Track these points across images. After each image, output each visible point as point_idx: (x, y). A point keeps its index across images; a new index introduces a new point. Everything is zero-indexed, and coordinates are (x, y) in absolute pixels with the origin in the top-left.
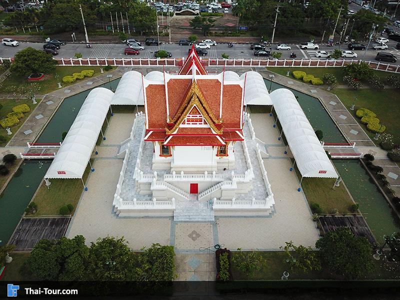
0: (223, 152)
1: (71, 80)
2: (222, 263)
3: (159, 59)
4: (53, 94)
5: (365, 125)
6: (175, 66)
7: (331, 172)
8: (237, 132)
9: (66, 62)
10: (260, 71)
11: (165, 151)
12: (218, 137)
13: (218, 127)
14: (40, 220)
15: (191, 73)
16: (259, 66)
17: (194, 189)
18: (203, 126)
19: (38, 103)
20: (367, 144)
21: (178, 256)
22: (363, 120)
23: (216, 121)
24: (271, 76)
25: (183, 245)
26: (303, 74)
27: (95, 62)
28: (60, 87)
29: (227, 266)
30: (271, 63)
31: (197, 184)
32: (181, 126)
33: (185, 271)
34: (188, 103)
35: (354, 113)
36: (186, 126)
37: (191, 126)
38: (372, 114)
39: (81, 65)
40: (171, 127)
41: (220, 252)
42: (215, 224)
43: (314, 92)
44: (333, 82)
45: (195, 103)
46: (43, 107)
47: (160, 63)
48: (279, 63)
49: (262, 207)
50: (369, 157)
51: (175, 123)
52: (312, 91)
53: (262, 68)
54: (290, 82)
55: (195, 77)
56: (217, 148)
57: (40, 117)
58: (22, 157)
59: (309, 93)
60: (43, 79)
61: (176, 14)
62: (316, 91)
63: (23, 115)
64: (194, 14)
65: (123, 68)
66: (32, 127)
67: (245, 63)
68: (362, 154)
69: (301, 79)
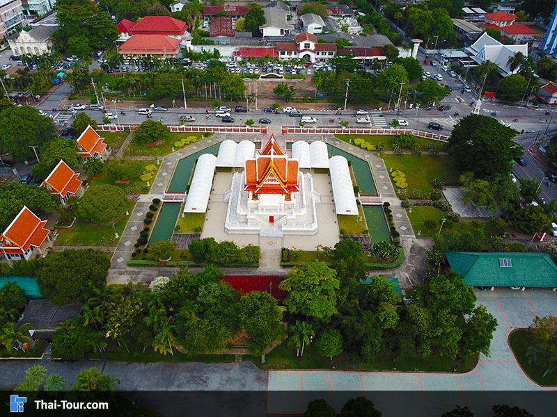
0: (288, 198)
1: (181, 145)
2: (284, 253)
3: (248, 127)
4: (169, 156)
5: (394, 182)
6: (260, 133)
7: (354, 211)
8: (296, 186)
9: (173, 129)
10: (329, 138)
11: (255, 197)
12: (285, 189)
13: (285, 183)
14: (183, 235)
15: (270, 154)
16: (329, 133)
17: (271, 219)
18: (276, 183)
19: (160, 163)
20: (391, 196)
21: (261, 251)
22: (395, 179)
23: (284, 181)
25: (264, 247)
26: (362, 141)
28: (174, 150)
29: (287, 254)
30: (339, 131)
31: (273, 217)
32: (264, 183)
33: (265, 258)
34: (268, 171)
35: (390, 174)
36: (267, 183)
37: (270, 183)
38: (403, 175)
39: (185, 131)
40: (259, 183)
41: (283, 249)
42: (283, 238)
43: (367, 157)
44: (381, 149)
45: (272, 171)
46: (166, 168)
48: (346, 131)
49: (310, 229)
50: (387, 204)
51: (261, 181)
53: (331, 135)
54: (351, 149)
55: (272, 156)
56: (284, 196)
57: (165, 174)
58: (162, 201)
59: (363, 158)
60: (158, 144)
61: (262, 77)
62: (368, 156)
63: (153, 173)
64: (278, 77)
65: (219, 134)
66: (162, 181)
67: (317, 131)
68: (383, 202)
69: (360, 146)
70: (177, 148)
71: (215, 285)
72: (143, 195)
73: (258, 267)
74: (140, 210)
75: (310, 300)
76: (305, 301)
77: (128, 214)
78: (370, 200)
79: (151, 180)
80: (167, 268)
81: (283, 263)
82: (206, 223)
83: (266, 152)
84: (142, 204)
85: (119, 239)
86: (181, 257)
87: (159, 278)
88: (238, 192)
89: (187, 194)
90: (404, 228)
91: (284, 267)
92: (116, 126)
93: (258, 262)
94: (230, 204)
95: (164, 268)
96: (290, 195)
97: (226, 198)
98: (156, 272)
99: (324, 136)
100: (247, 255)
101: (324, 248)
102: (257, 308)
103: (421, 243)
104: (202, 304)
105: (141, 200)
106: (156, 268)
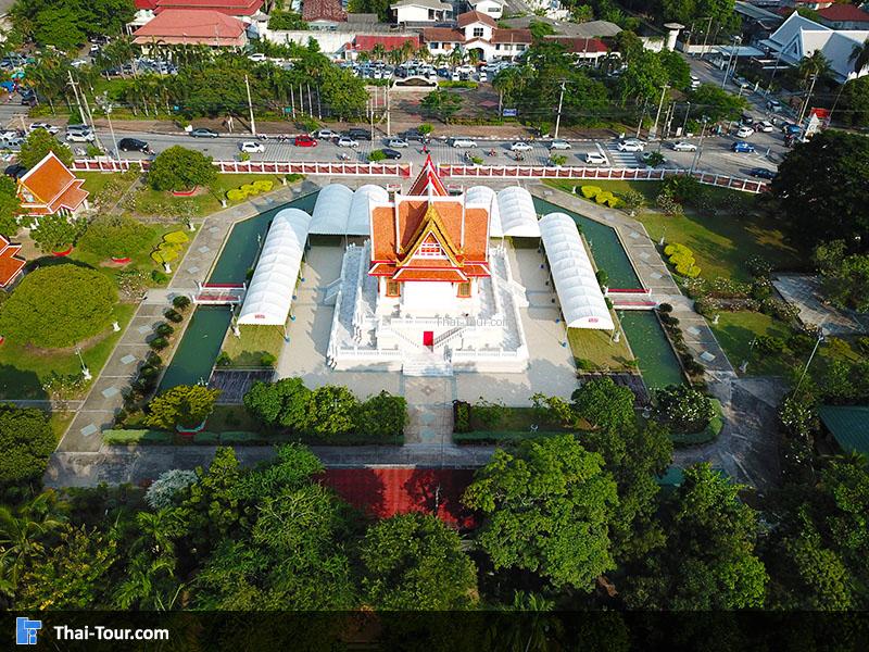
0: (465, 291)
1: (240, 196)
2: (460, 413)
3: (372, 164)
4: (216, 216)
5: (672, 267)
6: (397, 175)
7: (606, 322)
8: (482, 266)
9: (227, 168)
10: (531, 186)
11: (395, 289)
12: (458, 271)
13: (459, 258)
14: (236, 373)
15: (426, 193)
16: (530, 177)
17: (428, 339)
18: (441, 257)
19: (197, 229)
20: (671, 292)
21: (408, 409)
22: (672, 260)
23: (456, 252)
24: (546, 193)
25: (416, 403)
26: (597, 191)
27: (272, 169)
28: (225, 206)
29: (466, 415)
30: (549, 173)
31: (432, 333)
32: (414, 257)
33: (416, 424)
34: (423, 230)
35: (661, 249)
36: (420, 257)
37: (426, 257)
38: (688, 252)
39: (250, 172)
40: (401, 258)
41: (457, 404)
42: (453, 379)
43: (611, 219)
44: (638, 203)
45: (431, 229)
46: (205, 235)
47: (376, 170)
48: (562, 173)
49: (512, 359)
50: (666, 307)
51: (407, 253)
52: (607, 218)
53: (534, 181)
54: (577, 204)
55: (432, 198)
56: (456, 285)
57: (203, 250)
58: (196, 302)
59: (602, 221)
60: (195, 194)
61: (398, 84)
62: (612, 217)
63: (181, 247)
64: (428, 85)
65: (316, 177)
66: (197, 264)
67: (508, 173)
68: (659, 303)
69: (593, 199)
70: (232, 203)
71: (300, 496)
72: (155, 291)
73: (401, 445)
74: (146, 321)
75: (546, 534)
76: (533, 538)
77: (117, 328)
78: (630, 300)
79: (175, 263)
80: (195, 449)
81: (458, 436)
82: (287, 346)
83: (420, 188)
84: (149, 310)
85: (90, 382)
86: (227, 421)
87: (172, 473)
88: (355, 283)
89: (247, 288)
90: (710, 357)
91: (459, 443)
92: (113, 161)
93: (401, 433)
94: (338, 305)
95: (187, 449)
96: (469, 285)
97: (330, 296)
98: (169, 459)
99: (522, 181)
100: (376, 417)
101: (549, 401)
102: (410, 561)
103: (752, 388)
104: (264, 548)
105: (149, 301)
106: (169, 449)
